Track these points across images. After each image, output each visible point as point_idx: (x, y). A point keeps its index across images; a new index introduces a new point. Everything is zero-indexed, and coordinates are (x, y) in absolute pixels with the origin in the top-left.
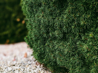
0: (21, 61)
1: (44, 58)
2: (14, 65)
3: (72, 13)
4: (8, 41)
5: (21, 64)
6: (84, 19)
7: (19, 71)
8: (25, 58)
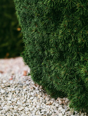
0: (19, 81)
1: (41, 80)
2: (9, 86)
3: (69, 28)
4: (8, 54)
5: (19, 84)
6: (82, 36)
7: (13, 94)
8: (24, 77)
